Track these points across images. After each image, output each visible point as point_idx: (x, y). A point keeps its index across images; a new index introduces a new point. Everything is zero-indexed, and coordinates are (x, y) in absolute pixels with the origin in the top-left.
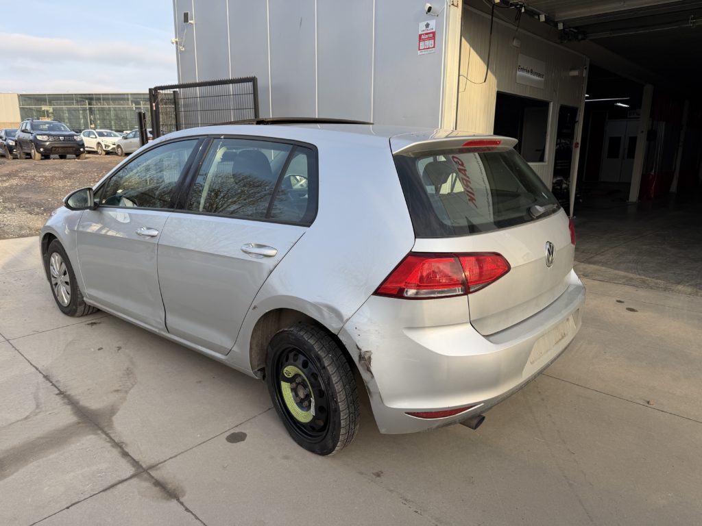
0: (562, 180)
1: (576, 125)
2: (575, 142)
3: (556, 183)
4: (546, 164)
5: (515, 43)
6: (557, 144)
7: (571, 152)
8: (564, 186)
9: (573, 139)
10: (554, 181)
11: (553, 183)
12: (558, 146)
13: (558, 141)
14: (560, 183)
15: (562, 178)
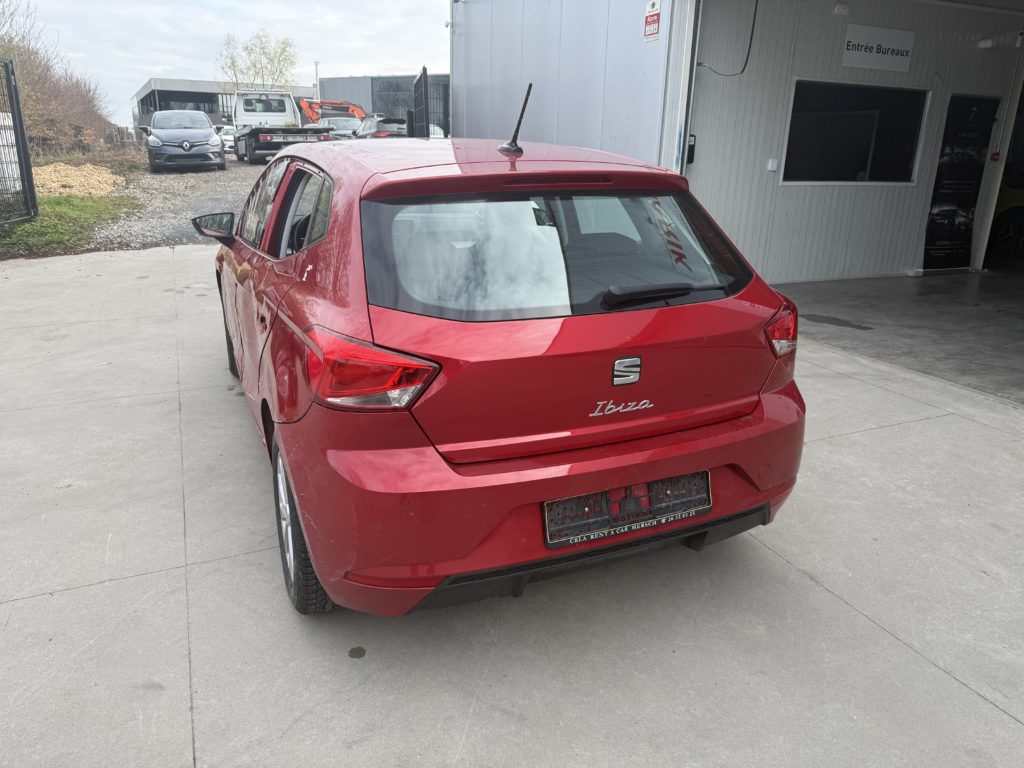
0: (954, 212)
1: (995, 125)
2: (990, 151)
3: (937, 215)
4: (914, 184)
6: (943, 154)
7: (982, 168)
8: (959, 220)
9: (987, 147)
10: (936, 211)
11: (930, 214)
12: (946, 158)
13: (948, 150)
14: (951, 215)
15: (954, 208)
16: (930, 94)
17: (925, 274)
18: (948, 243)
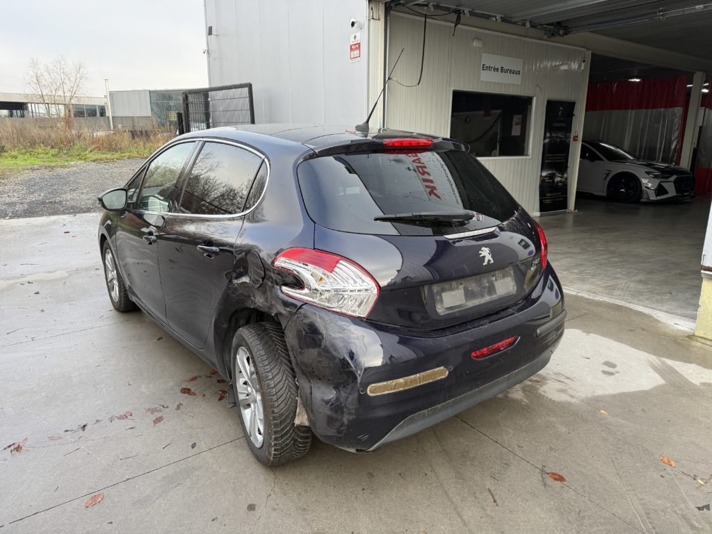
0: (554, 174)
1: (574, 118)
2: (572, 135)
3: (545, 177)
4: (530, 157)
5: (476, 44)
6: (545, 138)
7: (568, 146)
9: (570, 132)
10: (544, 174)
11: (541, 176)
13: (548, 135)
14: (552, 177)
15: (554, 172)
16: (534, 99)
17: (541, 216)
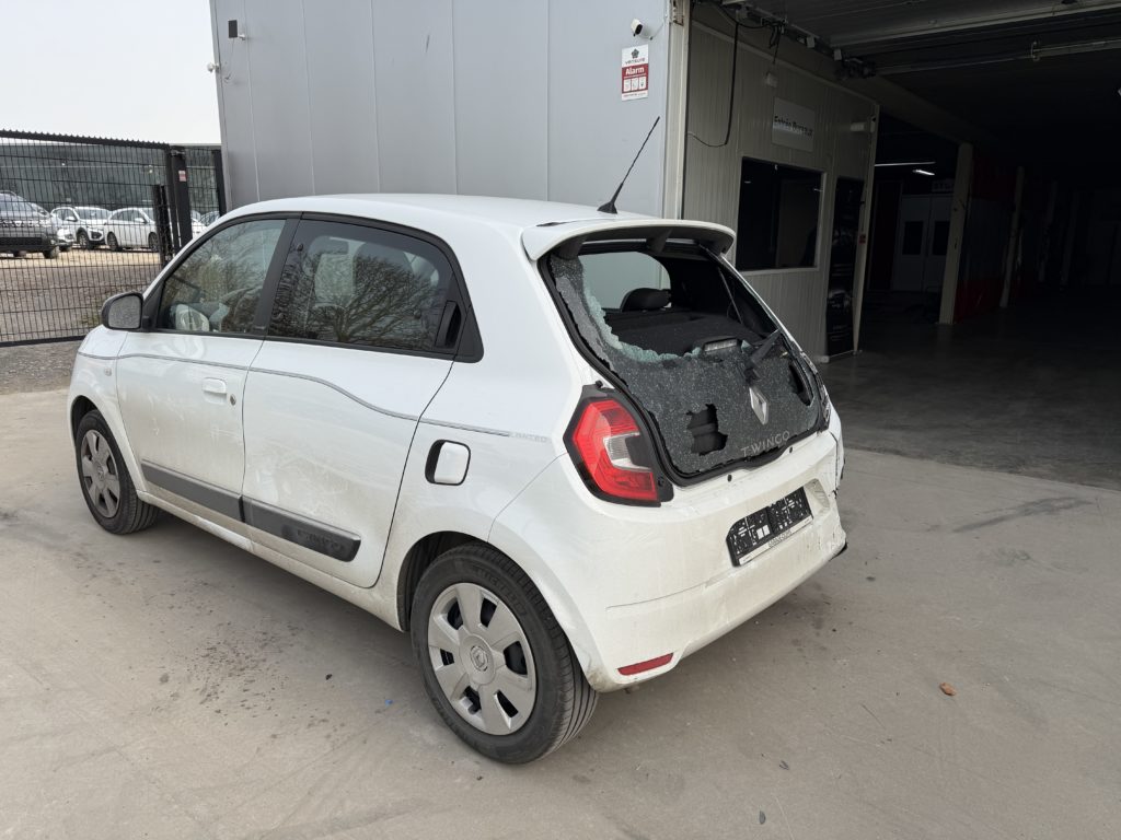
0: (843, 294)
1: (862, 207)
2: (860, 233)
3: (832, 300)
4: (818, 269)
5: (769, 81)
6: (834, 238)
7: (855, 251)
9: (857, 228)
10: (831, 295)
11: (828, 299)
12: (836, 241)
13: (837, 233)
14: (839, 299)
15: (843, 291)
16: (825, 176)
17: (830, 361)
18: (840, 327)
